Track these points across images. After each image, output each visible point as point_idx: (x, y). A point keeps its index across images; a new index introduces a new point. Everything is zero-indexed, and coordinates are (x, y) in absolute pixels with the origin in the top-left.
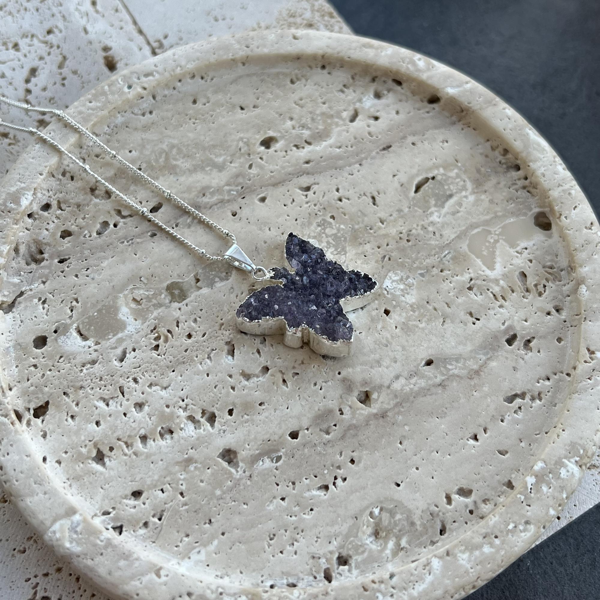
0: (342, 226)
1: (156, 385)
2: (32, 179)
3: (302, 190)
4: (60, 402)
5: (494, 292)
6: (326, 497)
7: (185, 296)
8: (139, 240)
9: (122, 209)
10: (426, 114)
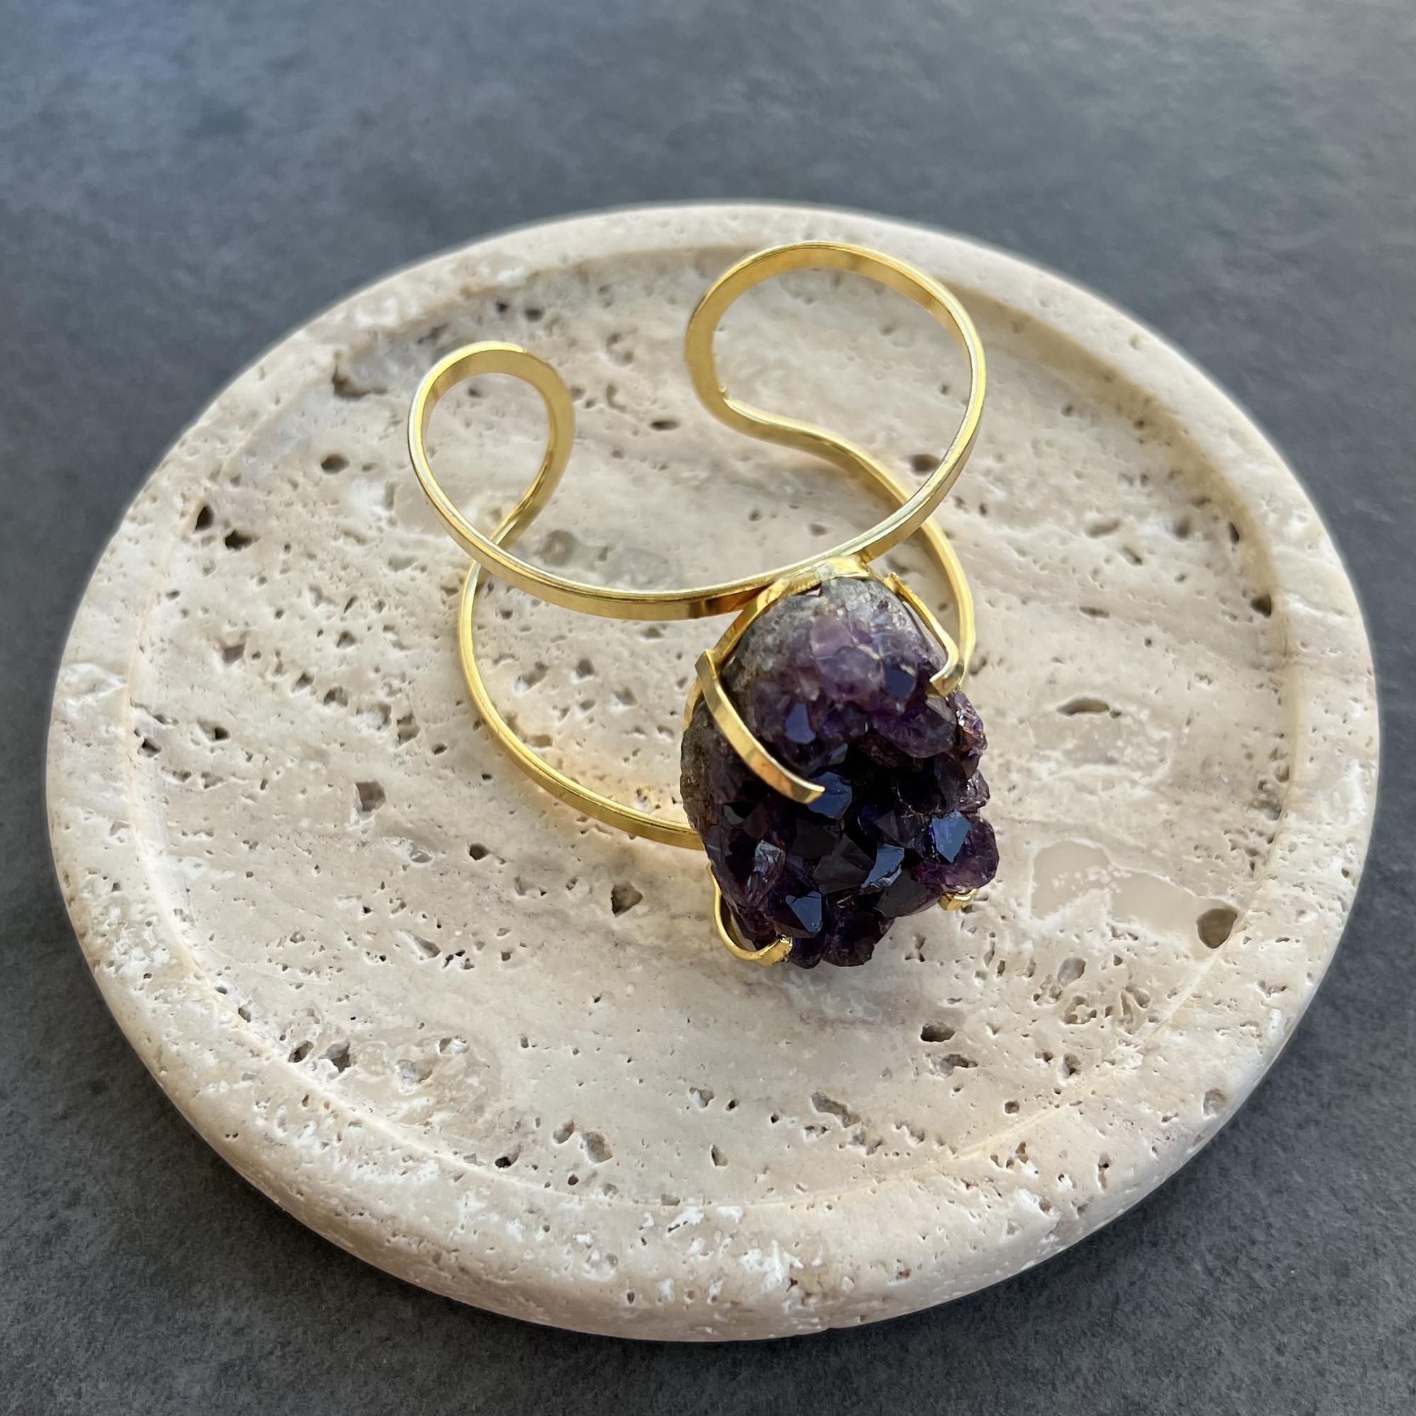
1: (395, 634)
4: (271, 550)
5: (998, 946)
6: (420, 962)
7: (563, 563)
8: (592, 446)
9: (619, 392)
10: (1228, 618)
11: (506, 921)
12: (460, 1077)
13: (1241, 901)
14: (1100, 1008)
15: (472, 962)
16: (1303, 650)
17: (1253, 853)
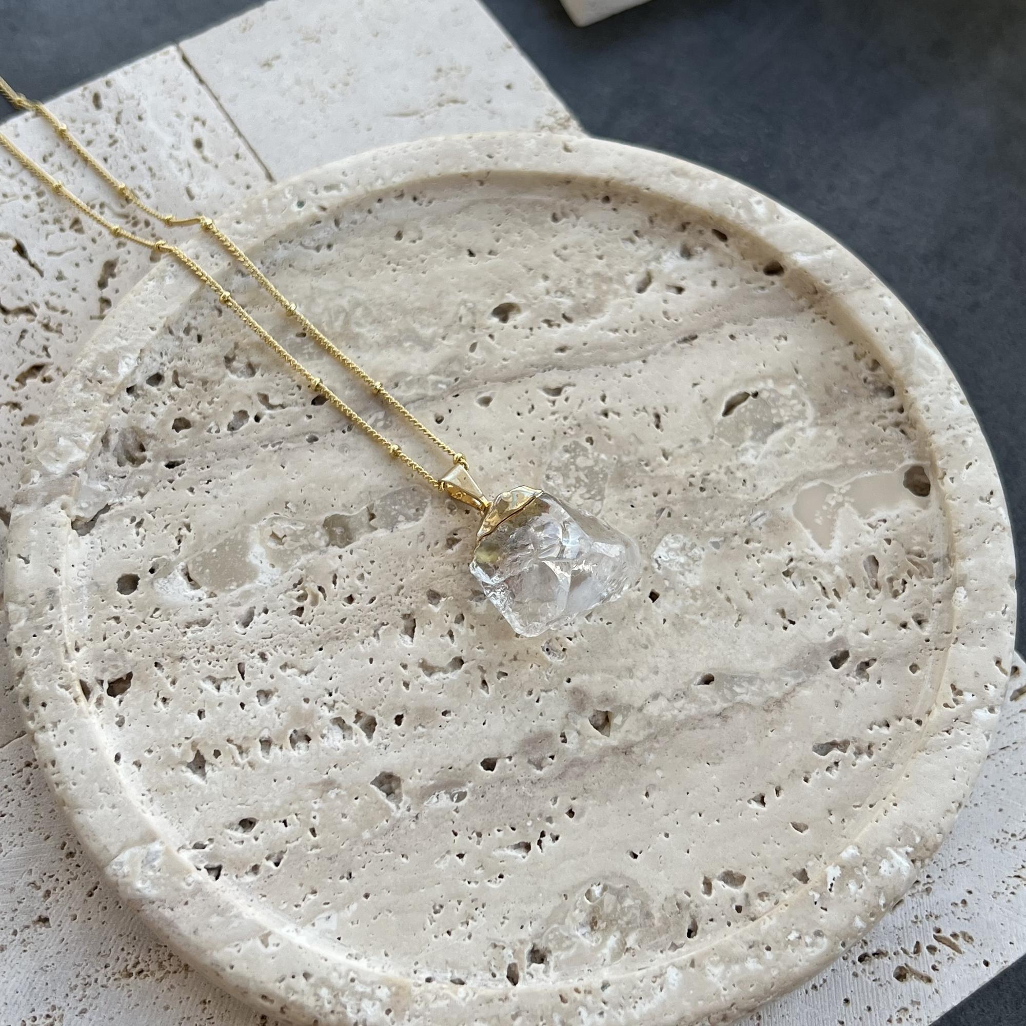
0: (603, 456)
1: (292, 667)
2: (139, 334)
3: (548, 394)
4: (148, 675)
5: (823, 582)
6: (524, 860)
7: (351, 539)
8: (290, 445)
9: (270, 395)
10: (760, 291)
12: (619, 907)
13: (918, 458)
14: (905, 575)
15: (555, 834)
16: (829, 284)
17: (897, 424)
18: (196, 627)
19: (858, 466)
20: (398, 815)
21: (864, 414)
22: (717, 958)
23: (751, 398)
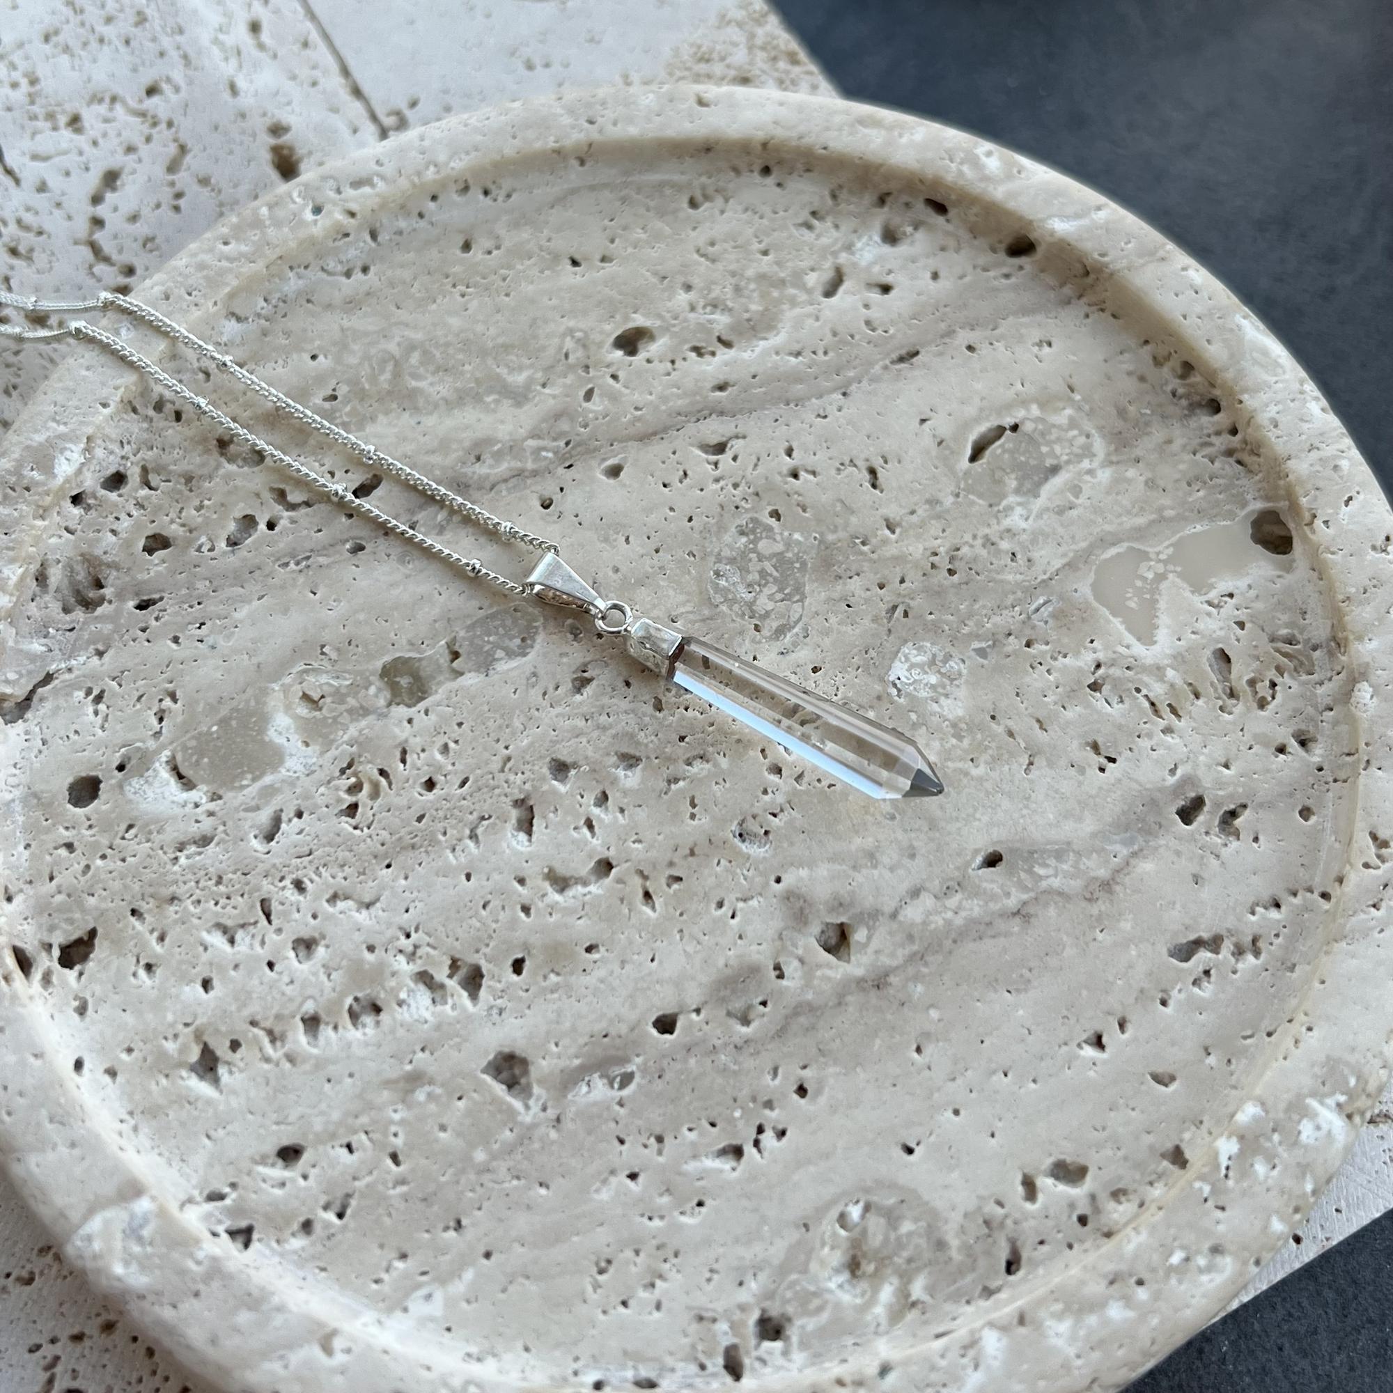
0: (797, 536)
1: (347, 898)
2: (84, 415)
3: (706, 452)
4: (121, 930)
5: (1151, 695)
6: (735, 1174)
7: (424, 692)
8: (322, 560)
9: (288, 489)
10: (1004, 281)
11: (766, 1060)
12: (893, 1236)
13: (1267, 498)
14: (1272, 674)
15: (780, 1127)
16: (1106, 259)
17: (1229, 453)
18: (193, 849)
19: (1181, 519)
20: (528, 1119)
21: (1178, 443)
22: (1058, 1307)
23: (1008, 432)
